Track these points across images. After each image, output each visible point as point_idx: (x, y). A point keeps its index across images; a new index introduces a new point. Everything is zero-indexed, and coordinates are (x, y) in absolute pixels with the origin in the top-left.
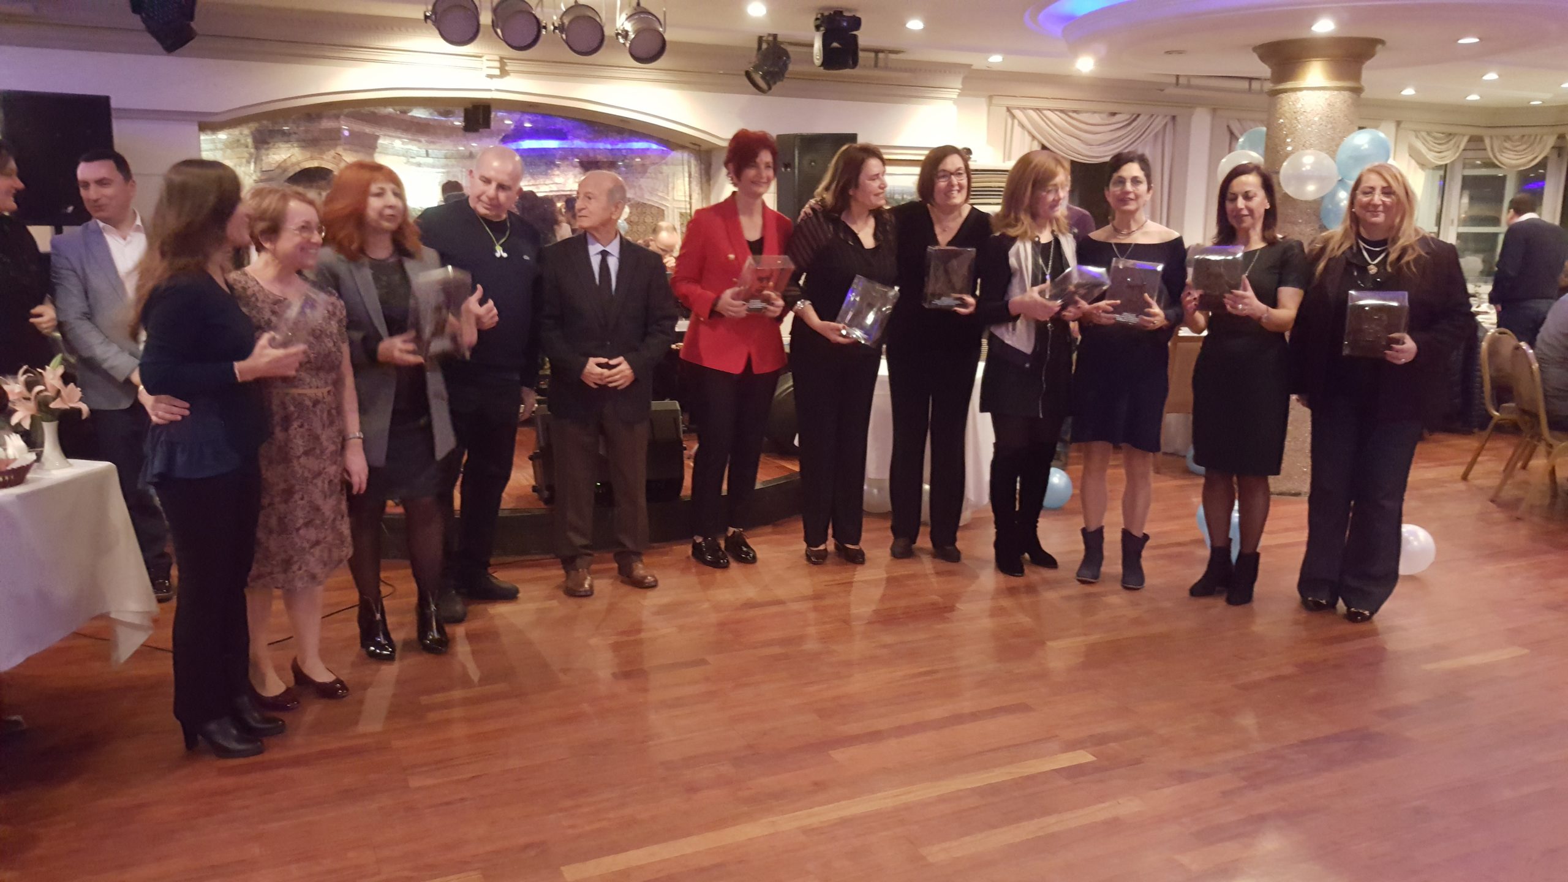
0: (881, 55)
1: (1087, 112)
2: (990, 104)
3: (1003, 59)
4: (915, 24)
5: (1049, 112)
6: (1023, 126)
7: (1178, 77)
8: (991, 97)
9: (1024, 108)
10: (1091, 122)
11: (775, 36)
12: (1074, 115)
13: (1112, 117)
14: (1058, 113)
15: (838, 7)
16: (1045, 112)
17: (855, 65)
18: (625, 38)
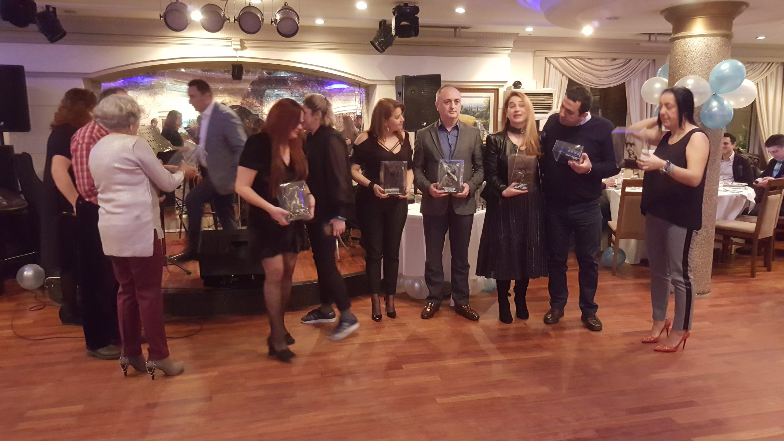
0: (457, 30)
1: (597, 59)
2: (534, 56)
3: (534, 29)
4: (460, 10)
5: (573, 59)
6: (556, 68)
7: (650, 34)
8: (534, 52)
9: (556, 57)
10: (600, 64)
11: (385, 21)
12: (589, 61)
13: (613, 61)
14: (577, 59)
15: (406, 2)
16: (570, 59)
17: (416, 34)
18: (275, 23)
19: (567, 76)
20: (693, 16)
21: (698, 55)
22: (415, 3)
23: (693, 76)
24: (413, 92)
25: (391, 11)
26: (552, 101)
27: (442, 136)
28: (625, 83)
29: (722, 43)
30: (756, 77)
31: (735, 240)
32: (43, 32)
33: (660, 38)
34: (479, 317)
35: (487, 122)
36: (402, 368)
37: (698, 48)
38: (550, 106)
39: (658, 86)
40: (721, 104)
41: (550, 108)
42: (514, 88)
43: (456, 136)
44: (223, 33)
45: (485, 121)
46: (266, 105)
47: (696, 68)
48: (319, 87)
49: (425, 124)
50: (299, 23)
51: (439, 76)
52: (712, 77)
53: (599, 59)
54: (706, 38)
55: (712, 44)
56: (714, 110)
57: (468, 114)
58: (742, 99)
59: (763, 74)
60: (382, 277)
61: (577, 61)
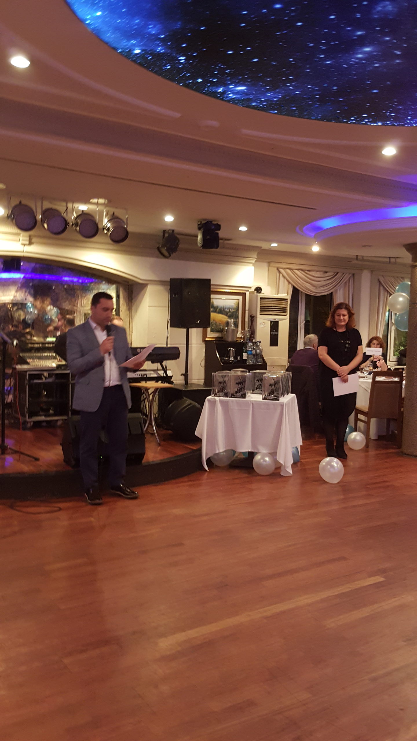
2: (269, 266)
3: (278, 245)
4: (243, 228)
5: (297, 270)
8: (269, 263)
9: (285, 268)
10: (316, 276)
13: (325, 274)
16: (295, 271)
17: (217, 246)
18: (108, 231)
19: (292, 285)
24: (190, 293)
26: (287, 305)
28: (333, 292)
41: (285, 311)
42: (257, 293)
45: (235, 321)
49: (199, 321)
50: (127, 229)
51: (209, 281)
53: (315, 271)
61: (300, 272)
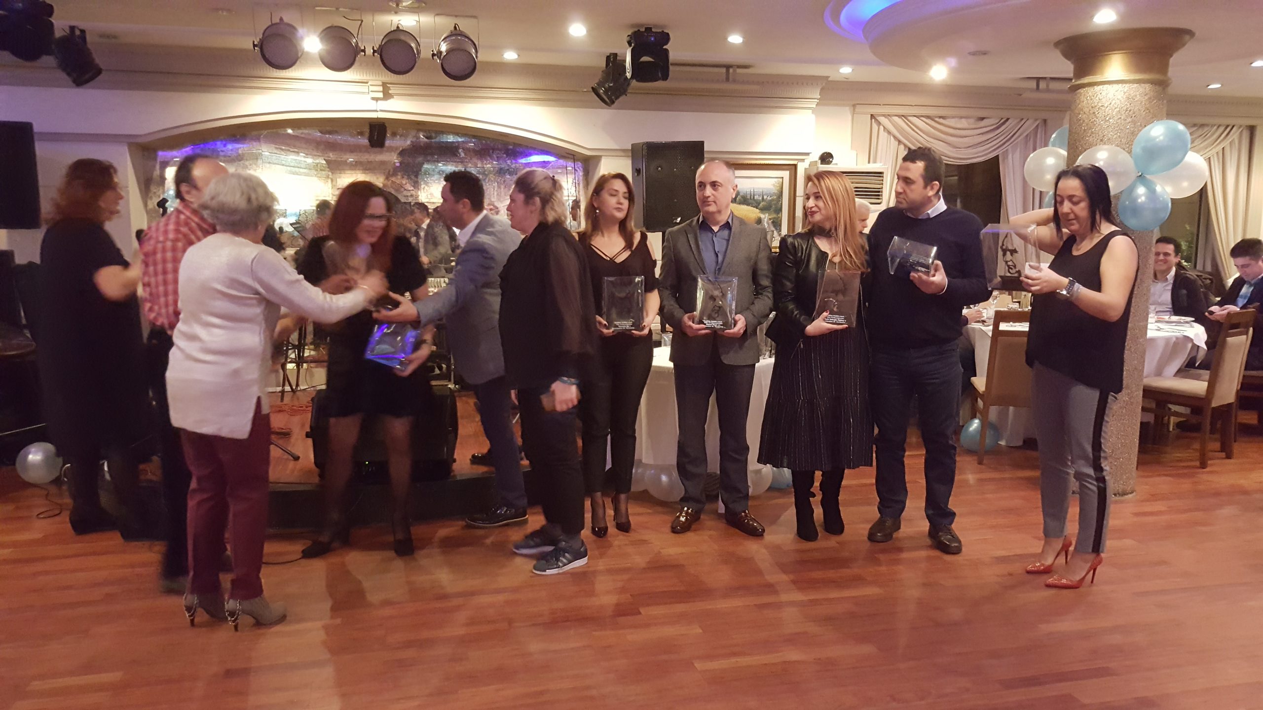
0: (731, 70)
1: (953, 117)
2: (854, 113)
3: (853, 70)
5: (915, 118)
6: (889, 133)
7: (1038, 79)
8: (854, 106)
9: (889, 115)
10: (959, 126)
11: (615, 55)
12: (941, 120)
13: (980, 122)
14: (922, 118)
15: (648, 25)
16: (910, 118)
17: (665, 77)
18: (439, 58)
19: (905, 146)
20: (1105, 52)
21: (1114, 113)
22: (665, 26)
23: (1106, 147)
24: (660, 169)
25: (626, 39)
26: (882, 184)
27: (704, 239)
28: (998, 156)
29: (1152, 93)
30: (1206, 148)
31: (1174, 408)
32: (64, 70)
33: (1054, 85)
34: (764, 531)
35: (779, 217)
36: (640, 613)
37: (1114, 102)
38: (879, 192)
39: (1050, 161)
40: (1152, 191)
41: (879, 195)
42: (821, 164)
43: (726, 240)
44: (355, 73)
45: (774, 216)
46: (424, 188)
47: (1111, 133)
48: (509, 159)
49: (679, 219)
50: (477, 57)
51: (702, 144)
52: (1137, 149)
53: (958, 117)
54: (1128, 85)
55: (1136, 96)
56: (1139, 200)
57: (748, 205)
58: (1185, 184)
59: (1218, 144)
60: (609, 466)
61: (924, 122)
